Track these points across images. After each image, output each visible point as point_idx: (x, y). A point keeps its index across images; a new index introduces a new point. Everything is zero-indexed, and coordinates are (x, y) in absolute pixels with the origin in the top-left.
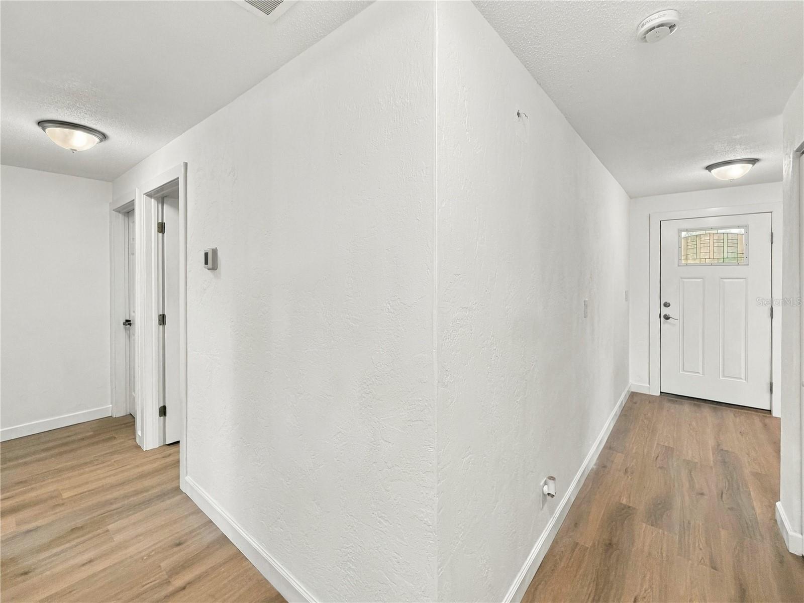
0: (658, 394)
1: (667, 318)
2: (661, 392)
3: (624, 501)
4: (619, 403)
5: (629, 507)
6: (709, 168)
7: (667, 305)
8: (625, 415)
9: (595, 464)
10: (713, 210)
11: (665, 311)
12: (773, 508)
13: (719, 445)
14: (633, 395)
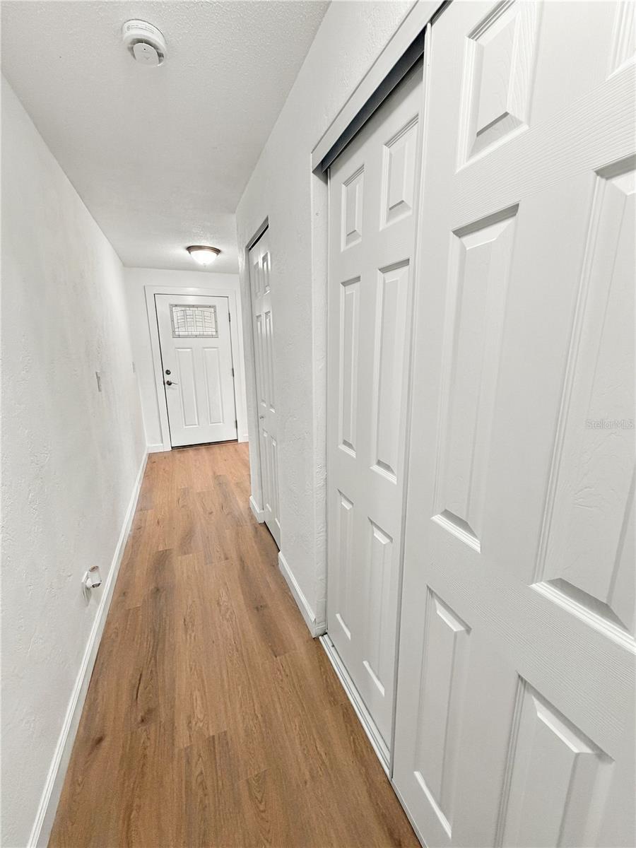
0: (171, 449)
1: (169, 384)
2: (172, 447)
3: (161, 549)
4: (141, 468)
5: (166, 550)
6: (189, 249)
7: (168, 373)
8: (147, 476)
9: (131, 531)
10: (191, 290)
11: (167, 378)
12: (248, 501)
13: (214, 473)
14: (150, 456)
